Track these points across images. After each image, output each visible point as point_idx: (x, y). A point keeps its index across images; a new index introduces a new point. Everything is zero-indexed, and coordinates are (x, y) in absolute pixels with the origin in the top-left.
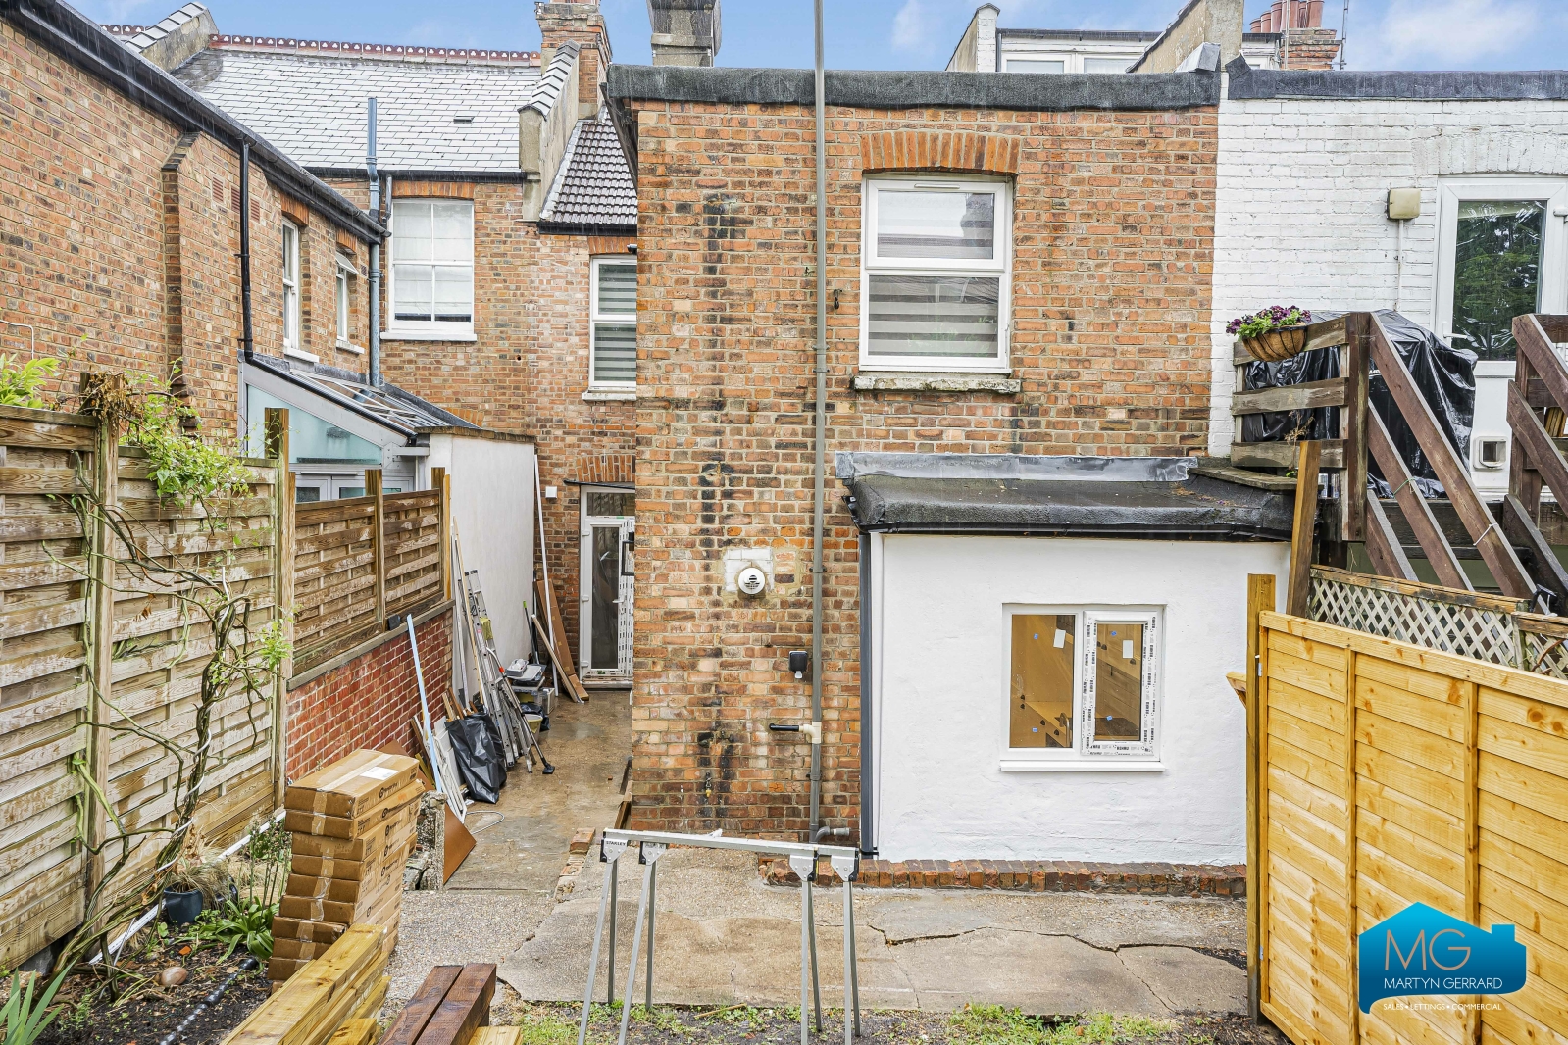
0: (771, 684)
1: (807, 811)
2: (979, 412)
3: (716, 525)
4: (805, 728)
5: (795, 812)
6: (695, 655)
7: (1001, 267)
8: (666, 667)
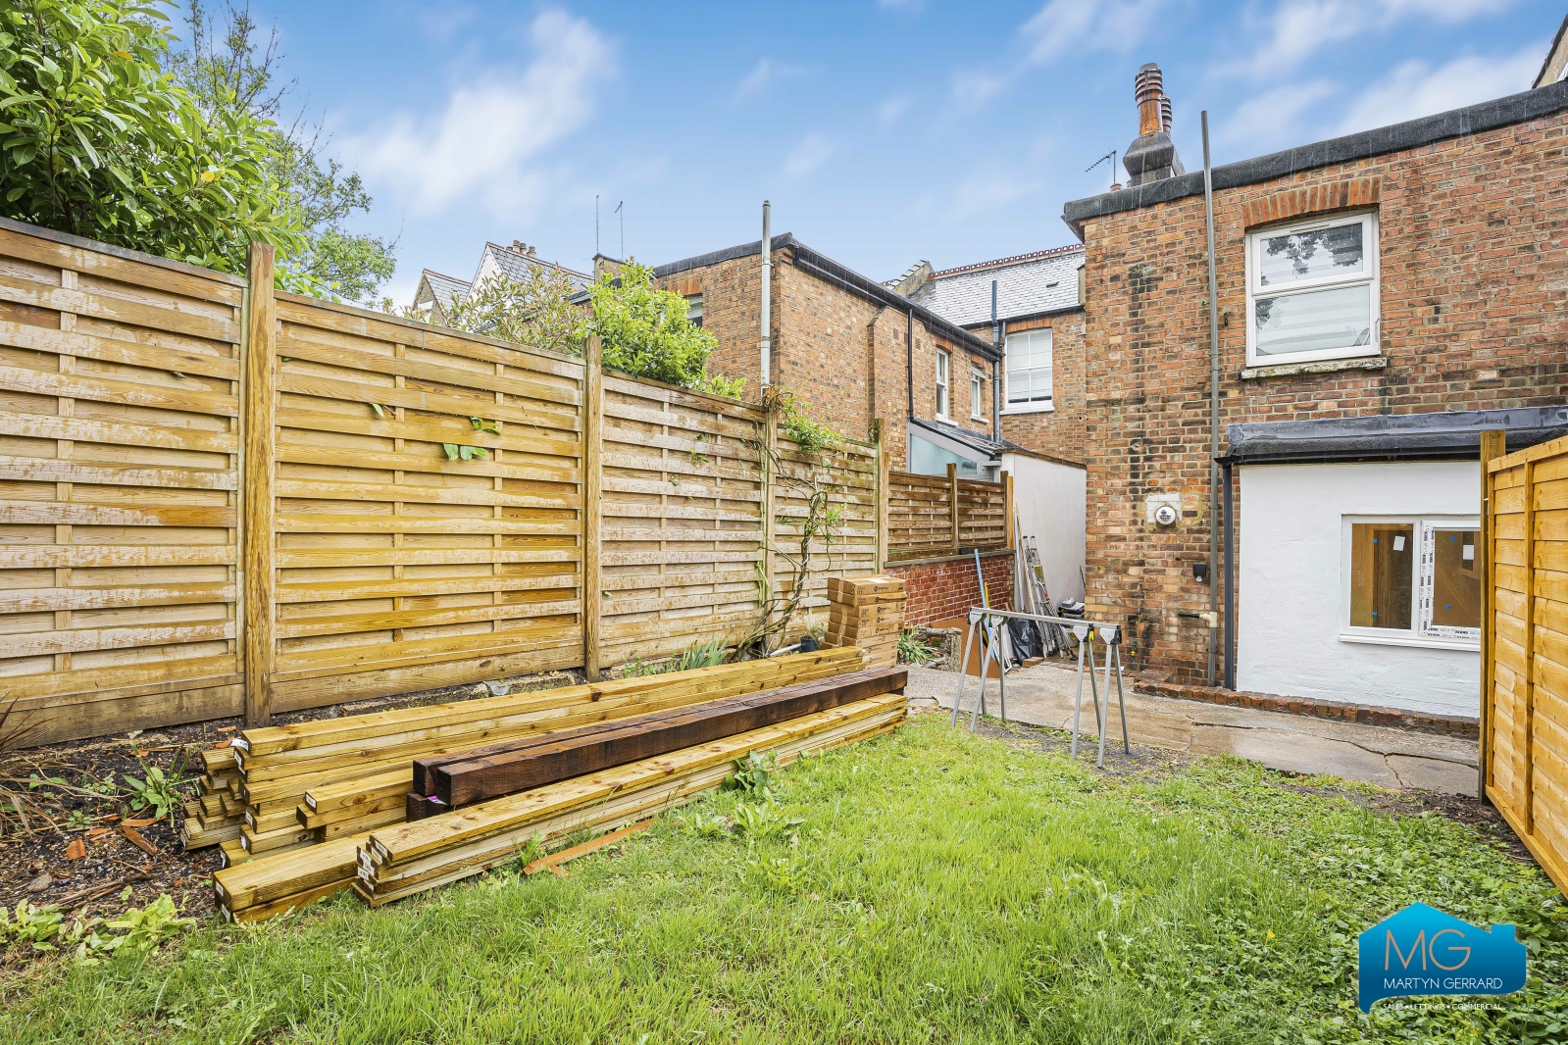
0: (1180, 585)
1: (1206, 673)
2: (1350, 386)
3: (1140, 479)
4: (1204, 615)
5: (1198, 674)
6: (1127, 564)
7: (1370, 276)
8: (1107, 571)
